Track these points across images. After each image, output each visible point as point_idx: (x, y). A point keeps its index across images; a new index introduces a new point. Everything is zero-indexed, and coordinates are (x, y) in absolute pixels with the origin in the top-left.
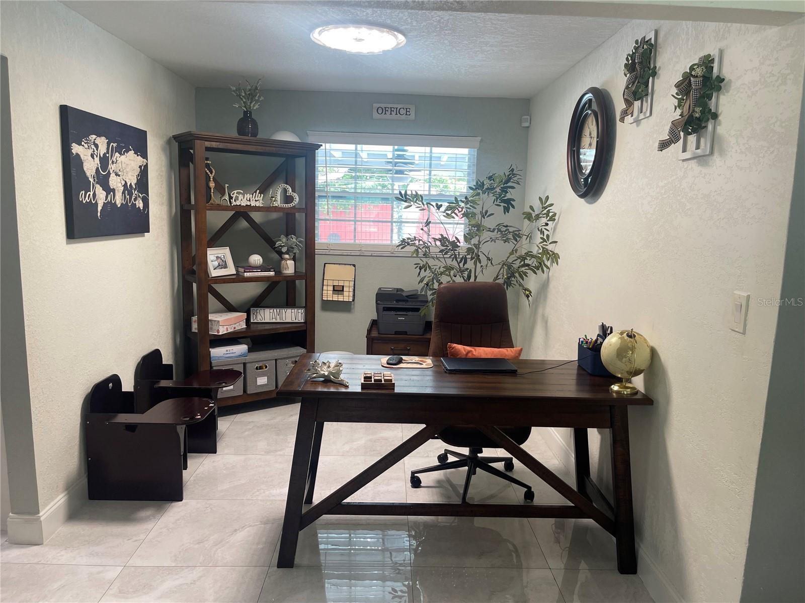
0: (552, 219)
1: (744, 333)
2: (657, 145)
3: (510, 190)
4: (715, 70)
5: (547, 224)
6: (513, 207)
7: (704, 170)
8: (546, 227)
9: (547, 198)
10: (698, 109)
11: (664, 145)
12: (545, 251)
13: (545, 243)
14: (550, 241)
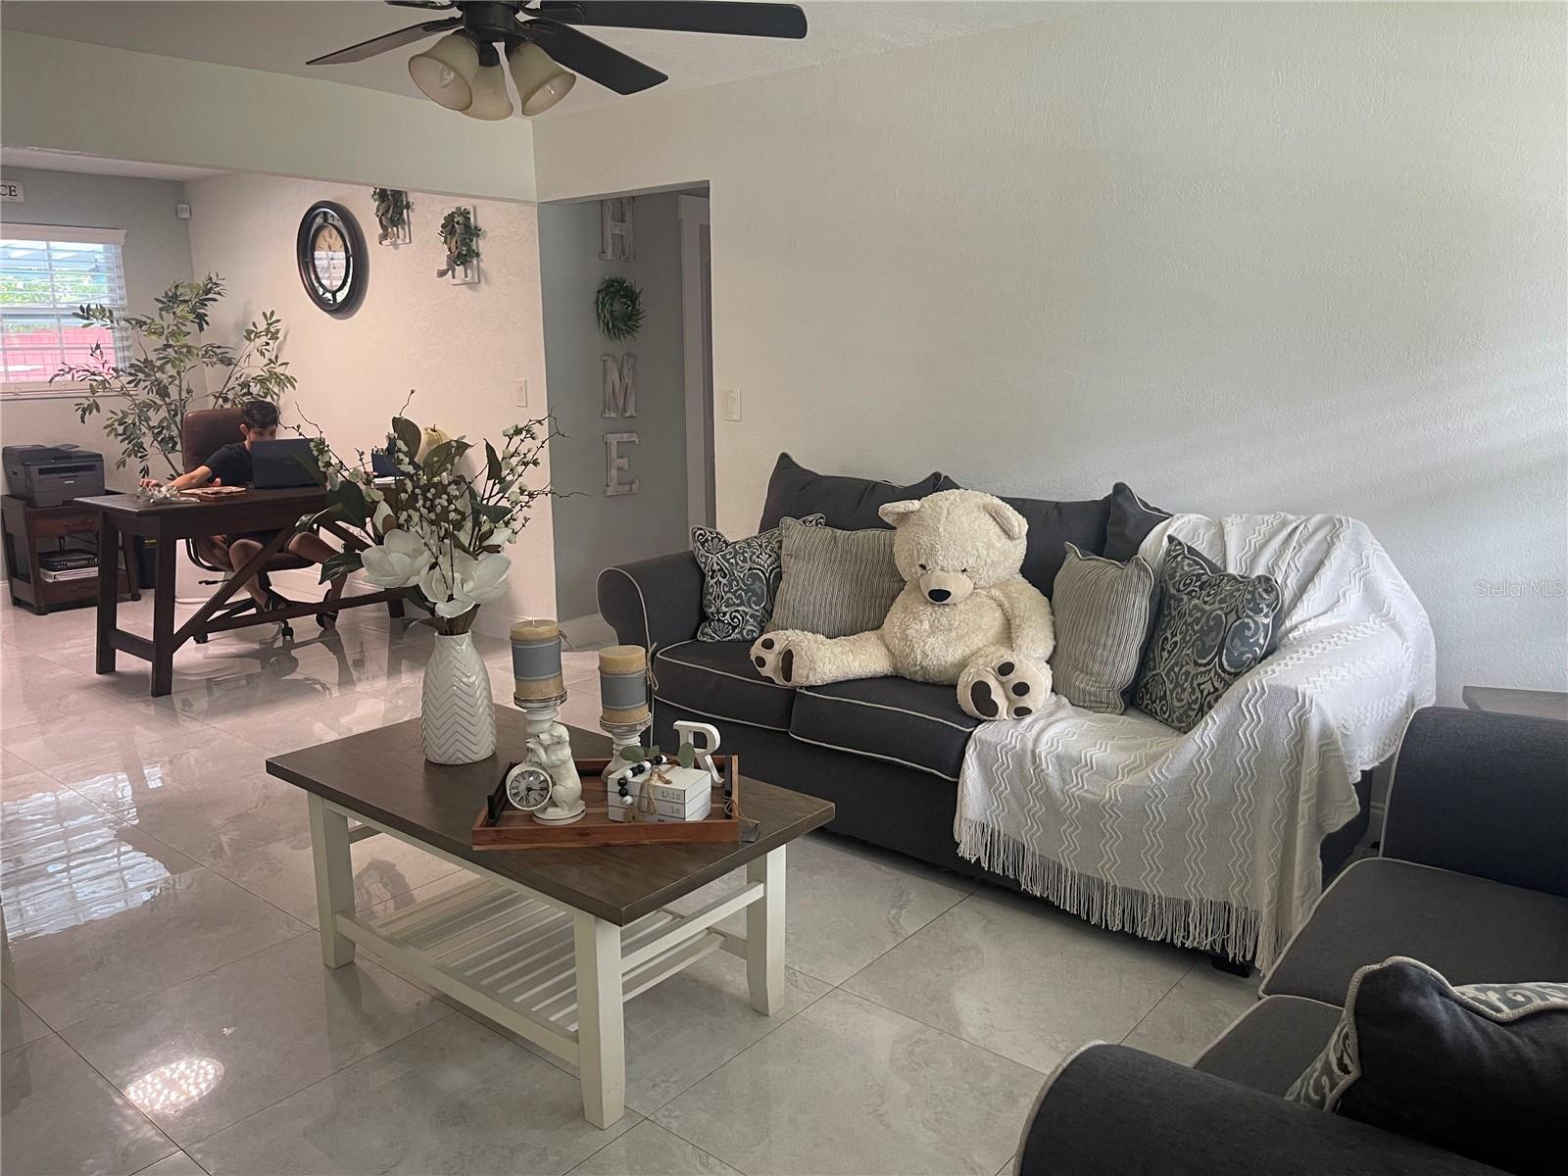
0: (274, 337)
1: (527, 406)
2: (436, 274)
3: (212, 302)
4: (472, 220)
5: (268, 344)
6: (207, 324)
7: (475, 294)
8: (267, 347)
9: (272, 313)
10: (465, 249)
11: (442, 274)
12: (273, 375)
13: (272, 365)
14: (280, 362)
